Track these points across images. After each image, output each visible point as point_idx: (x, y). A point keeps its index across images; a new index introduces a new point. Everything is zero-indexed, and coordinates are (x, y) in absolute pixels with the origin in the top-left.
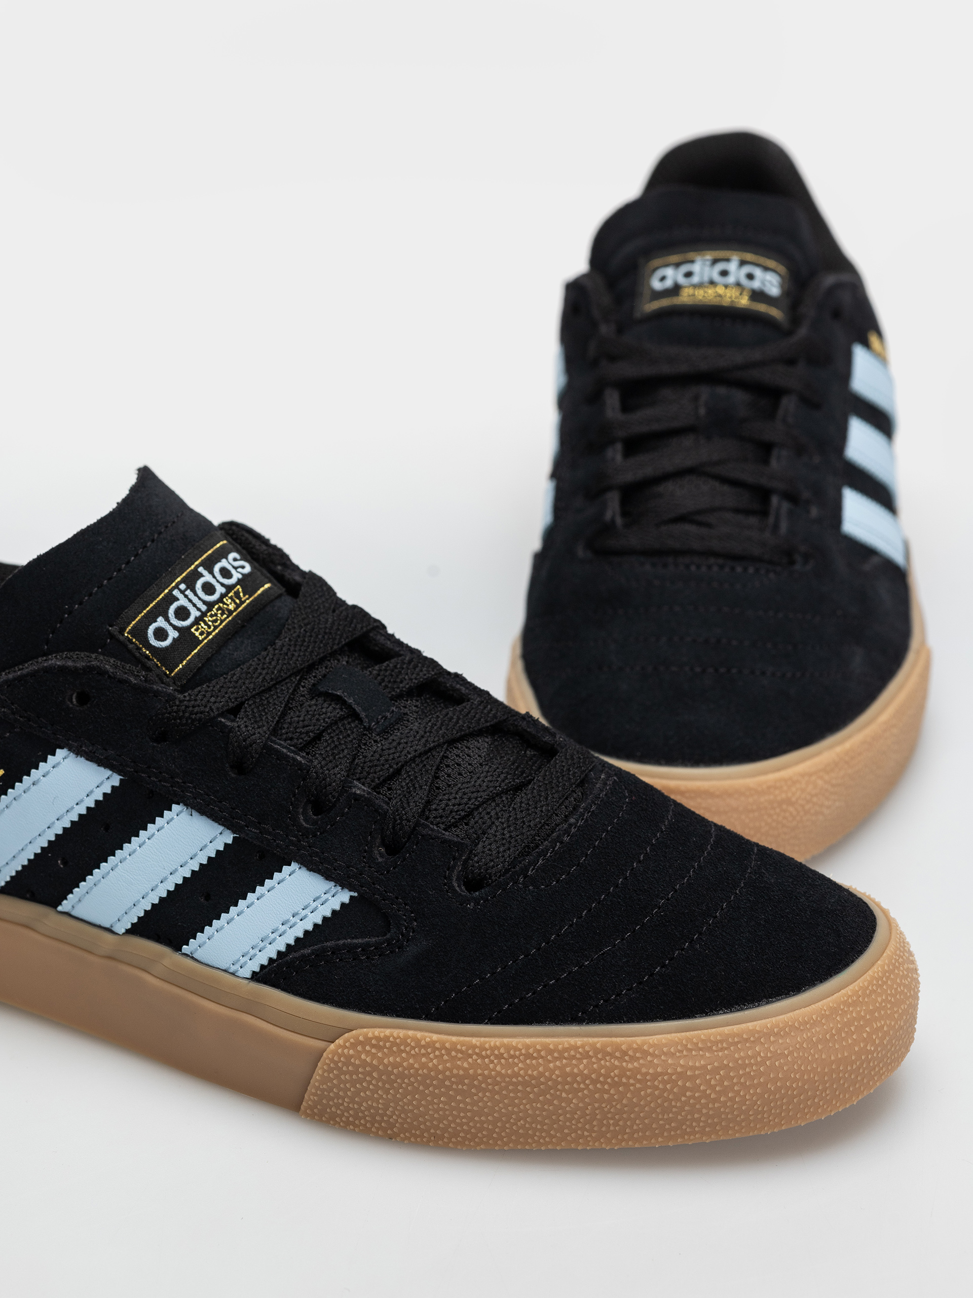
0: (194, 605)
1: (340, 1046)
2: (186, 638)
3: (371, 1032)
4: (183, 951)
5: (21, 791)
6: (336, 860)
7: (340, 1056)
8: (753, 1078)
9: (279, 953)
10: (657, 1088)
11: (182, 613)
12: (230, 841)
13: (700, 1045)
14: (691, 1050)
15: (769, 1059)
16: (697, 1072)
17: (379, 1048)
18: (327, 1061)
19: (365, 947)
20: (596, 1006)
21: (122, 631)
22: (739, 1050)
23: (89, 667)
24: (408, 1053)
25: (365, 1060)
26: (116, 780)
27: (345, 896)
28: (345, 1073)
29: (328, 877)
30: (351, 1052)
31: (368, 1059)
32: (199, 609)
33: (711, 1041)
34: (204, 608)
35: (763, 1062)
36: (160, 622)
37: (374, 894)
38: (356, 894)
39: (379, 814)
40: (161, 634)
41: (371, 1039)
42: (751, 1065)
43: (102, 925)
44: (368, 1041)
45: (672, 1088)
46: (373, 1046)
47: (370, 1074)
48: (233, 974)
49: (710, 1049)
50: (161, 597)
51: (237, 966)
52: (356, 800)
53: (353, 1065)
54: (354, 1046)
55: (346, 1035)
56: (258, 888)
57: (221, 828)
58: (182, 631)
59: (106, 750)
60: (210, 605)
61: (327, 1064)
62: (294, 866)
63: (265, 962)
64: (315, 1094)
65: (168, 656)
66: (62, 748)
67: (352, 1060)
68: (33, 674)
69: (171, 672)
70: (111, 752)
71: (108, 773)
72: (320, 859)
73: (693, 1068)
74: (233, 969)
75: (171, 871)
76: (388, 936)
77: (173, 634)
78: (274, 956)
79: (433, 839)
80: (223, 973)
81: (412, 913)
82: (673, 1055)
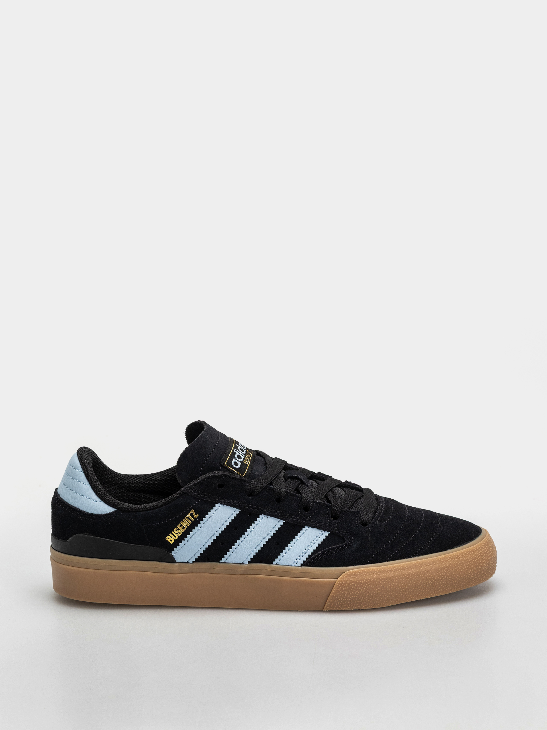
0: (241, 455)
1: (342, 578)
2: (243, 464)
3: (352, 571)
4: (273, 563)
5: (206, 521)
6: (320, 523)
7: (342, 581)
8: (470, 566)
9: (309, 556)
10: (444, 572)
11: (239, 457)
12: (282, 524)
13: (454, 557)
14: (451, 559)
15: (473, 559)
16: (455, 566)
17: (356, 575)
18: (338, 585)
19: (338, 548)
20: (419, 551)
21: (224, 464)
22: (465, 557)
23: (222, 474)
24: (366, 575)
25: (352, 581)
26: (238, 511)
27: (326, 534)
28: (344, 587)
29: (319, 528)
30: (346, 579)
31: (353, 580)
32: (243, 456)
33: (457, 556)
34: (244, 455)
35: (471, 561)
36: (234, 460)
37: (336, 531)
38: (329, 533)
39: (329, 507)
40: (236, 464)
41: (352, 573)
42: (469, 562)
43: (239, 563)
44: (351, 574)
45: (449, 572)
46: (354, 575)
47: (354, 585)
48: (294, 566)
49: (456, 558)
50: (231, 452)
51: (295, 564)
52: (319, 504)
53: (347, 583)
54: (346, 577)
55: (343, 574)
56: (296, 537)
57: (279, 520)
58: (242, 462)
59: (233, 501)
60: (245, 454)
61: (337, 586)
62: (306, 527)
63: (305, 560)
64: (331, 600)
65: (240, 470)
66: (218, 503)
67: (347, 582)
68: (203, 480)
69: (243, 475)
70: (235, 502)
71: (235, 509)
72: (315, 523)
73: (454, 564)
74: (293, 565)
75: (264, 537)
76: (346, 542)
77: (240, 464)
78: (308, 557)
79: (348, 512)
80: (291, 567)
81: (350, 535)
82: (447, 561)
